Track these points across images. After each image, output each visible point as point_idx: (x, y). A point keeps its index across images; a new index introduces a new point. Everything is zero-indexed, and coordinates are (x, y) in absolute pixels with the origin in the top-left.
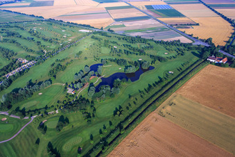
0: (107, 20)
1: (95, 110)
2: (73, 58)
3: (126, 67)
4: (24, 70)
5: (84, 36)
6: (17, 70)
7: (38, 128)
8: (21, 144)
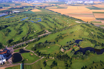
2: (68, 34)
4: (46, 35)
5: (77, 25)
6: (43, 35)
7: (43, 63)
8: (34, 68)
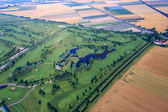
0: (77, 18)
1: (77, 80)
2: (56, 45)
3: (96, 50)
5: (62, 30)
6: (17, 55)
7: (39, 94)
8: (28, 105)
